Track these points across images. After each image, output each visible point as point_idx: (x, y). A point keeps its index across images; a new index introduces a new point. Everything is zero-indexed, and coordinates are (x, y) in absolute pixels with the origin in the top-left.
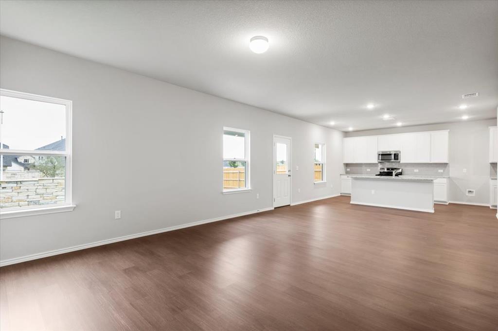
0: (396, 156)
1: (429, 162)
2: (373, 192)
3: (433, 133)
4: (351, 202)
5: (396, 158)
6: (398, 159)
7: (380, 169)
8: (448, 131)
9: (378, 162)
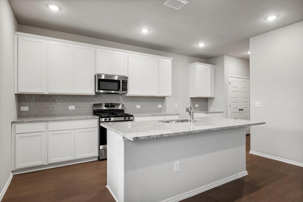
0: (125, 85)
1: (157, 95)
5: (124, 87)
6: (126, 90)
7: (95, 105)
8: (172, 59)
9: (96, 93)
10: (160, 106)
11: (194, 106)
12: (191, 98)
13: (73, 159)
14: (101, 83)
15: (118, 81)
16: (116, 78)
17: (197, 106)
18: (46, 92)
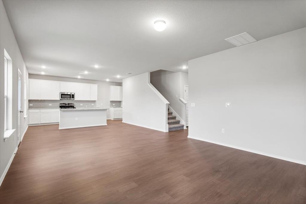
0: (73, 96)
1: (89, 100)
2: (76, 119)
3: (92, 85)
4: (60, 128)
5: (73, 97)
6: (74, 98)
7: (61, 104)
8: (97, 85)
9: (60, 99)
10: (93, 105)
11: (112, 105)
12: (111, 101)
13: (50, 122)
14: (62, 95)
15: (70, 95)
16: (69, 94)
17: (114, 105)
18: (40, 99)
